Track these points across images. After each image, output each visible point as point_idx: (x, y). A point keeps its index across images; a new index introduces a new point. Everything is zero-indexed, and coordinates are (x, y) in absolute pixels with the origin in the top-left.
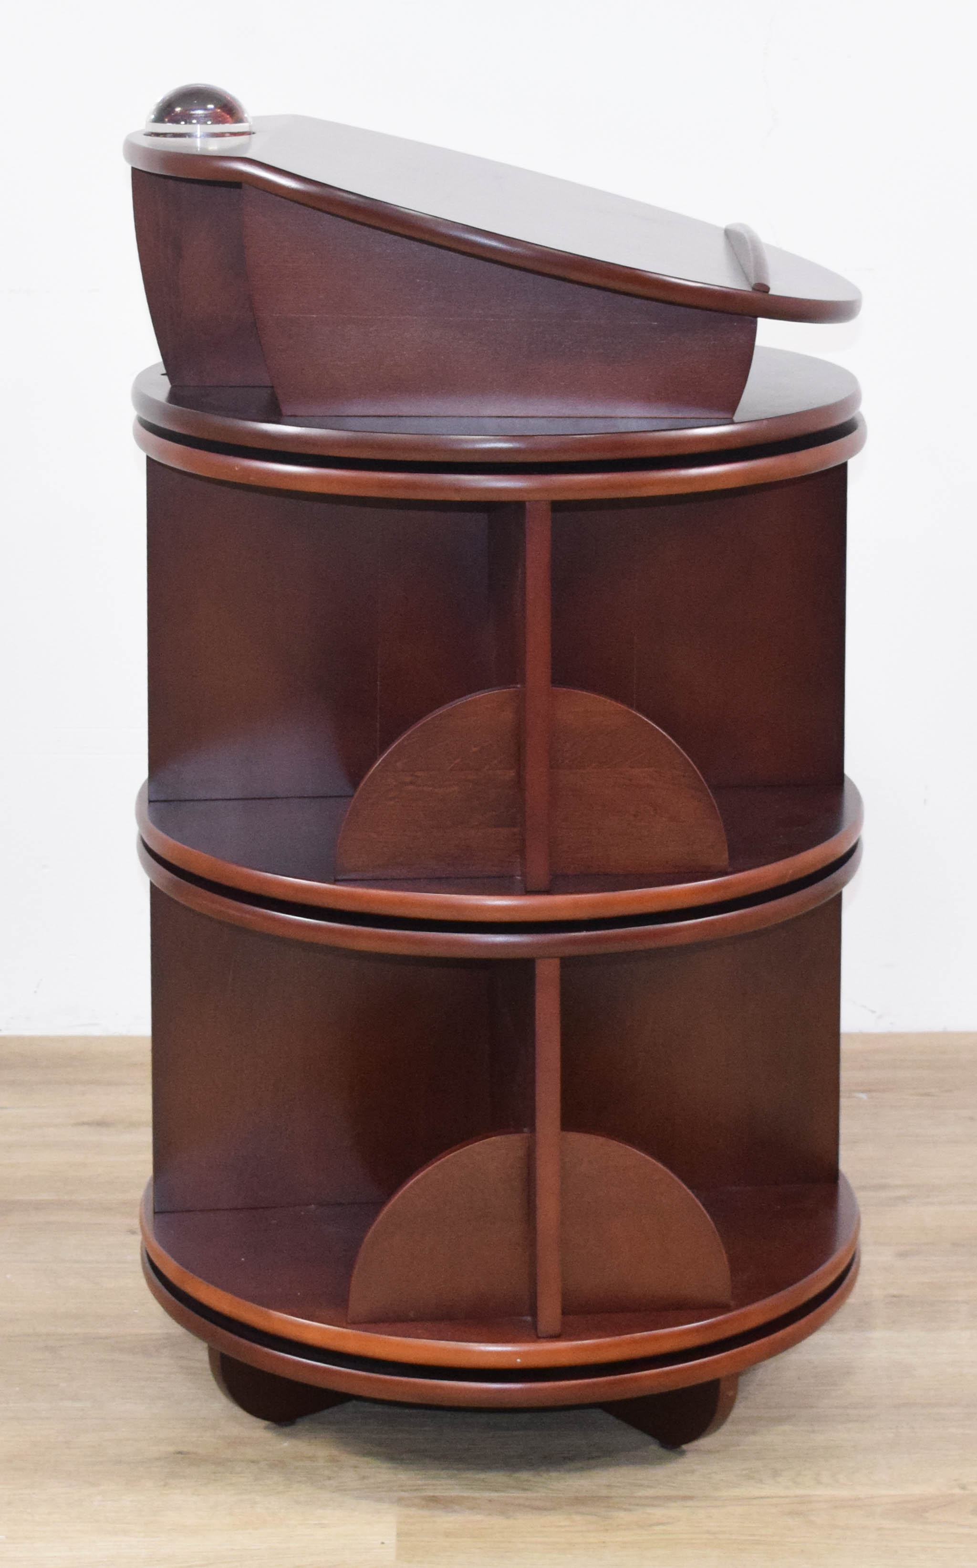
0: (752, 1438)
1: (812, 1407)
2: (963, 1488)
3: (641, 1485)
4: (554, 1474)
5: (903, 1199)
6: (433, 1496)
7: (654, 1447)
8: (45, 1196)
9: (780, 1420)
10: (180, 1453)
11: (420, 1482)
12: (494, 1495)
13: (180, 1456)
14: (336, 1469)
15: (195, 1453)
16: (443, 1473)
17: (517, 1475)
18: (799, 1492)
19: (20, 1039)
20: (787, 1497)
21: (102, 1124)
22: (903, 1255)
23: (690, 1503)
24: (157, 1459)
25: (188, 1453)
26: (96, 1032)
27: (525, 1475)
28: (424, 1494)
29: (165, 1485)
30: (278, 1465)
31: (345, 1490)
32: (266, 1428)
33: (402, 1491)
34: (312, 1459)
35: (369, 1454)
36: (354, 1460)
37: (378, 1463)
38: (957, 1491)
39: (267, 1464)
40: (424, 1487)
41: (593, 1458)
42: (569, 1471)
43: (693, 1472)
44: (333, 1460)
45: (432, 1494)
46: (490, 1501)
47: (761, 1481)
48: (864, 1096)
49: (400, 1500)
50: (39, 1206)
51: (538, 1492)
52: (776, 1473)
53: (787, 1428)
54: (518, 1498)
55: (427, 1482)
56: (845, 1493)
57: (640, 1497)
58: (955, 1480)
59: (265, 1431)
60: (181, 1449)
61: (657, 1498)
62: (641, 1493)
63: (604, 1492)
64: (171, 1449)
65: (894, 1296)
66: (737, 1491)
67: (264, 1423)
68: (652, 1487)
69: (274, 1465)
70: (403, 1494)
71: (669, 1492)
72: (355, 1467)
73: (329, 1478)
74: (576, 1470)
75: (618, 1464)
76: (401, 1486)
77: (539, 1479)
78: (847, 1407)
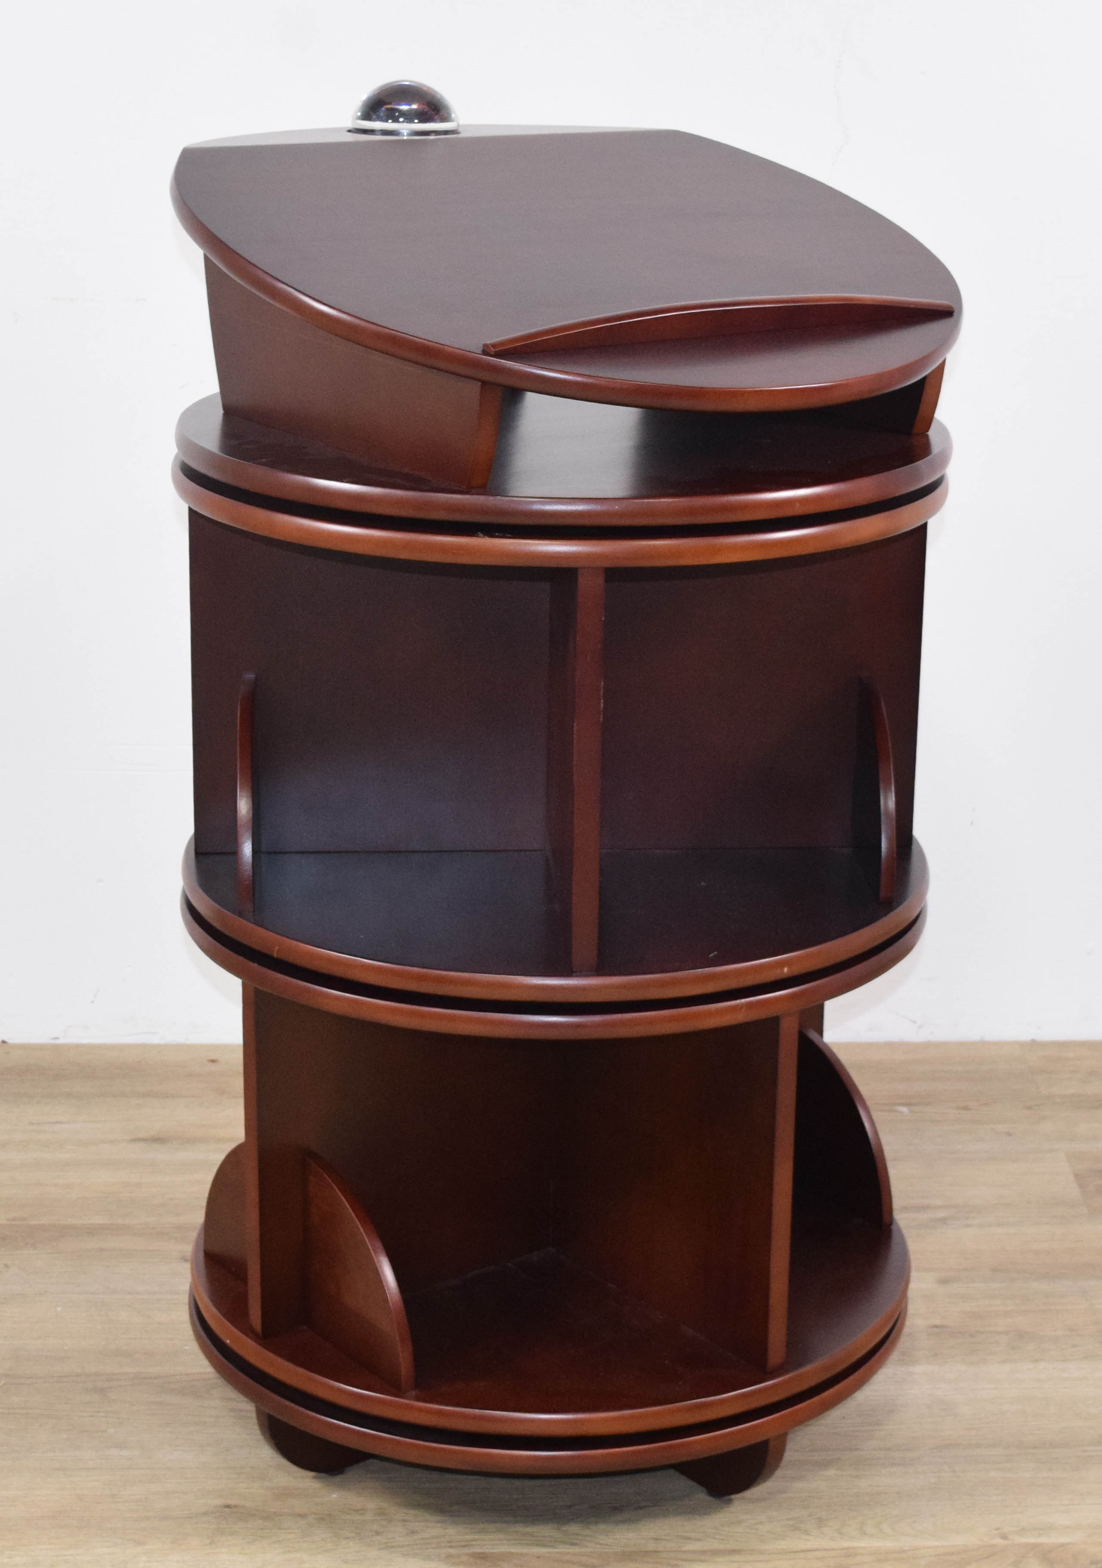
0: (798, 1485)
1: (856, 1450)
2: (1004, 1537)
3: (689, 1538)
4: (602, 1527)
5: (944, 1221)
6: (481, 1553)
7: (702, 1495)
8: (98, 1220)
9: (825, 1465)
10: (228, 1506)
11: (468, 1537)
12: (543, 1550)
13: (227, 1510)
14: (384, 1523)
15: (243, 1507)
16: (492, 1527)
17: (564, 1528)
18: (847, 1544)
19: (77, 1047)
20: (833, 1549)
21: (158, 1140)
22: (944, 1281)
23: (737, 1557)
24: (205, 1514)
25: (235, 1506)
26: (155, 1040)
27: (573, 1528)
28: (471, 1550)
29: (211, 1544)
30: (327, 1519)
31: (392, 1547)
32: (314, 1478)
33: (451, 1547)
34: (361, 1511)
35: (417, 1506)
36: (402, 1513)
37: (427, 1516)
38: (999, 1541)
39: (315, 1518)
40: (474, 1543)
41: (641, 1508)
42: (617, 1523)
43: (740, 1522)
44: (381, 1513)
45: (480, 1551)
46: (538, 1557)
47: (807, 1532)
48: (904, 1110)
49: (449, 1556)
50: (92, 1231)
51: (586, 1547)
52: (821, 1522)
53: (831, 1472)
54: (567, 1554)
55: (476, 1537)
56: (889, 1544)
57: (689, 1552)
58: (997, 1529)
59: (313, 1480)
60: (229, 1502)
61: (704, 1552)
62: (689, 1547)
63: (651, 1546)
64: (218, 1502)
65: (936, 1326)
66: (783, 1544)
67: (312, 1474)
68: (699, 1540)
69: (322, 1519)
70: (451, 1551)
71: (716, 1545)
72: (404, 1521)
73: (377, 1533)
74: (624, 1521)
75: (666, 1514)
76: (449, 1542)
77: (587, 1532)
78: (890, 1449)
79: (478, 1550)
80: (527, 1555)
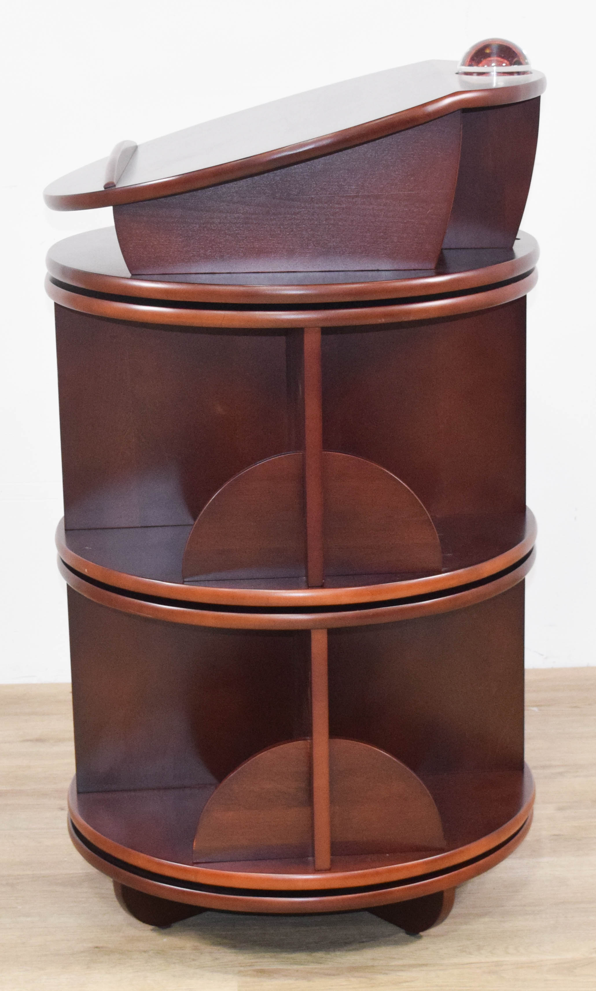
0: (464, 927)
1: (503, 906)
3: (394, 958)
4: (338, 953)
5: (561, 774)
6: (261, 969)
7: (402, 934)
9: (483, 915)
10: (97, 947)
11: (253, 961)
12: (301, 967)
13: (97, 949)
14: (198, 954)
15: (107, 947)
16: (267, 955)
17: (314, 954)
18: (495, 959)
20: (487, 962)
21: (40, 740)
22: (560, 809)
23: (425, 968)
24: (82, 952)
25: (102, 947)
26: (34, 681)
27: (319, 955)
28: (255, 968)
29: (88, 968)
30: (161, 953)
31: (204, 967)
32: (152, 930)
33: (241, 966)
34: (183, 948)
35: (220, 944)
36: (209, 948)
37: (225, 950)
38: (595, 955)
39: (153, 953)
40: (255, 964)
41: (363, 942)
42: (348, 950)
43: (427, 949)
44: (196, 949)
46: (297, 971)
47: (470, 953)
48: (535, 709)
49: (240, 972)
51: (328, 964)
52: (479, 948)
53: (486, 919)
54: (315, 968)
55: (257, 961)
56: (524, 959)
57: (393, 966)
58: (594, 949)
59: (151, 932)
60: (97, 945)
61: (404, 966)
62: (395, 963)
63: (370, 963)
64: (90, 945)
65: (555, 835)
66: (456, 960)
67: (151, 927)
68: (402, 959)
69: (158, 953)
70: (242, 969)
71: (412, 962)
72: (210, 953)
73: (194, 960)
74: (353, 950)
75: (379, 945)
76: (240, 964)
77: (329, 956)
78: (525, 906)
79: (259, 968)
80: (289, 970)
